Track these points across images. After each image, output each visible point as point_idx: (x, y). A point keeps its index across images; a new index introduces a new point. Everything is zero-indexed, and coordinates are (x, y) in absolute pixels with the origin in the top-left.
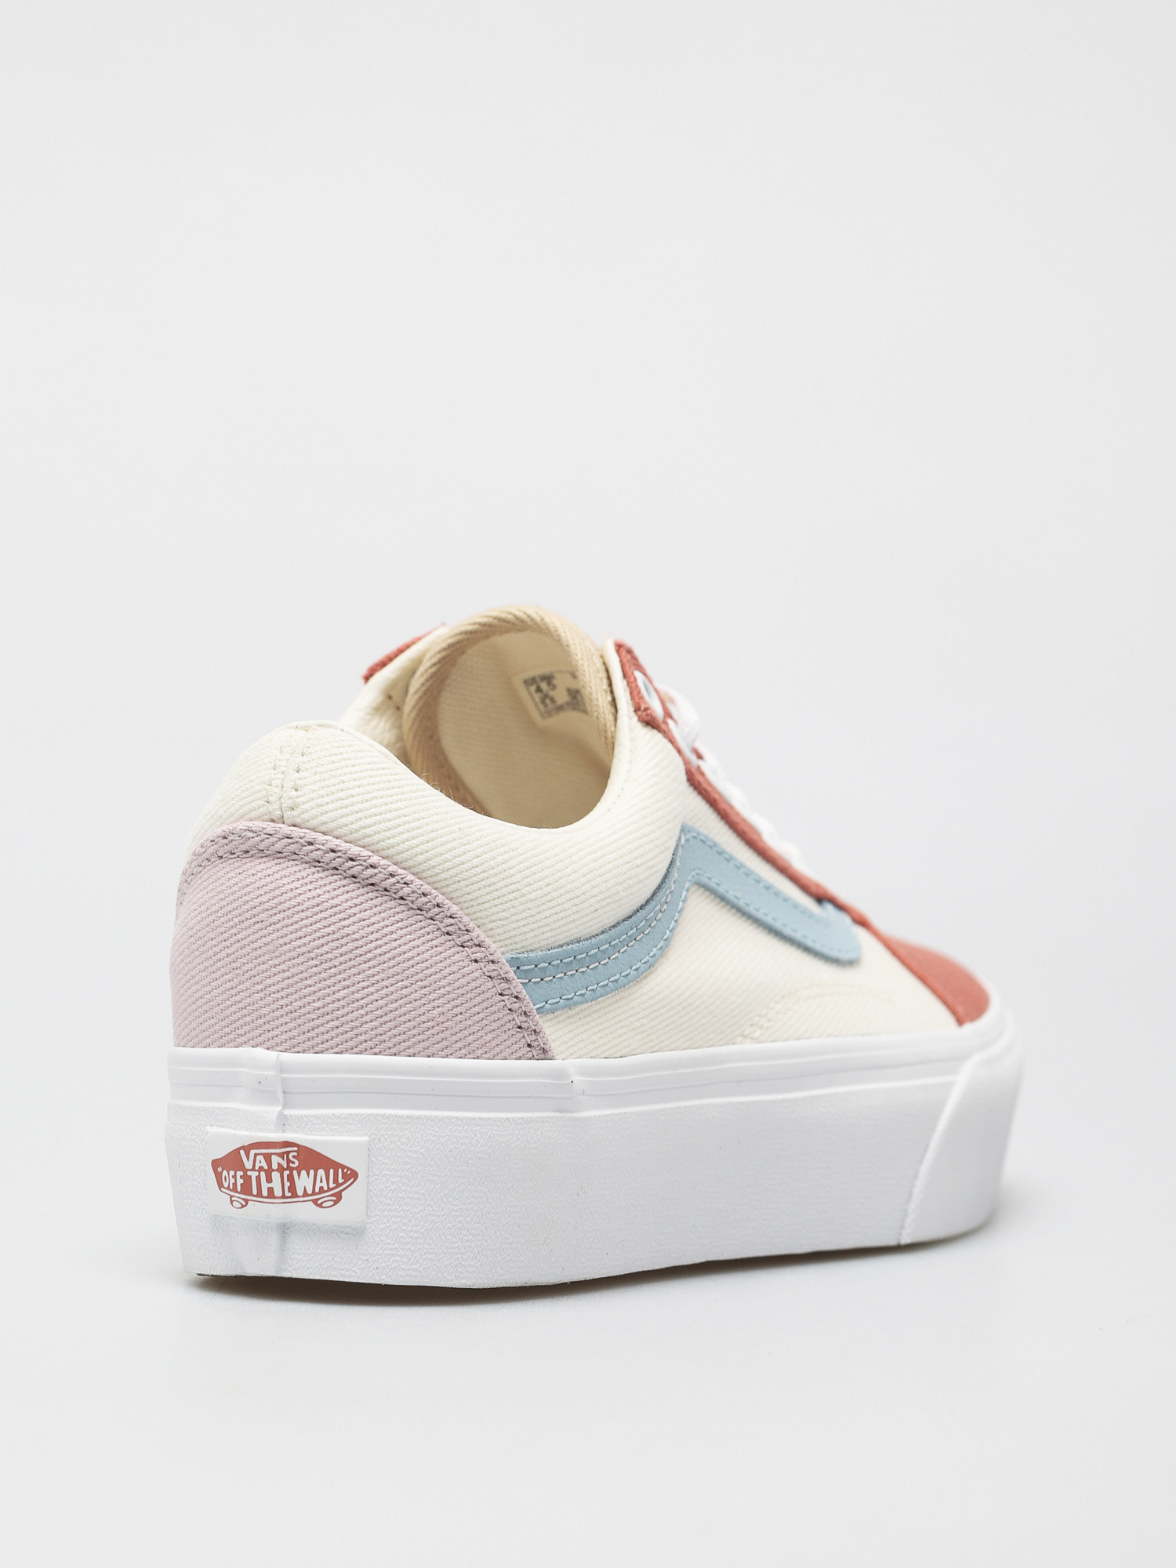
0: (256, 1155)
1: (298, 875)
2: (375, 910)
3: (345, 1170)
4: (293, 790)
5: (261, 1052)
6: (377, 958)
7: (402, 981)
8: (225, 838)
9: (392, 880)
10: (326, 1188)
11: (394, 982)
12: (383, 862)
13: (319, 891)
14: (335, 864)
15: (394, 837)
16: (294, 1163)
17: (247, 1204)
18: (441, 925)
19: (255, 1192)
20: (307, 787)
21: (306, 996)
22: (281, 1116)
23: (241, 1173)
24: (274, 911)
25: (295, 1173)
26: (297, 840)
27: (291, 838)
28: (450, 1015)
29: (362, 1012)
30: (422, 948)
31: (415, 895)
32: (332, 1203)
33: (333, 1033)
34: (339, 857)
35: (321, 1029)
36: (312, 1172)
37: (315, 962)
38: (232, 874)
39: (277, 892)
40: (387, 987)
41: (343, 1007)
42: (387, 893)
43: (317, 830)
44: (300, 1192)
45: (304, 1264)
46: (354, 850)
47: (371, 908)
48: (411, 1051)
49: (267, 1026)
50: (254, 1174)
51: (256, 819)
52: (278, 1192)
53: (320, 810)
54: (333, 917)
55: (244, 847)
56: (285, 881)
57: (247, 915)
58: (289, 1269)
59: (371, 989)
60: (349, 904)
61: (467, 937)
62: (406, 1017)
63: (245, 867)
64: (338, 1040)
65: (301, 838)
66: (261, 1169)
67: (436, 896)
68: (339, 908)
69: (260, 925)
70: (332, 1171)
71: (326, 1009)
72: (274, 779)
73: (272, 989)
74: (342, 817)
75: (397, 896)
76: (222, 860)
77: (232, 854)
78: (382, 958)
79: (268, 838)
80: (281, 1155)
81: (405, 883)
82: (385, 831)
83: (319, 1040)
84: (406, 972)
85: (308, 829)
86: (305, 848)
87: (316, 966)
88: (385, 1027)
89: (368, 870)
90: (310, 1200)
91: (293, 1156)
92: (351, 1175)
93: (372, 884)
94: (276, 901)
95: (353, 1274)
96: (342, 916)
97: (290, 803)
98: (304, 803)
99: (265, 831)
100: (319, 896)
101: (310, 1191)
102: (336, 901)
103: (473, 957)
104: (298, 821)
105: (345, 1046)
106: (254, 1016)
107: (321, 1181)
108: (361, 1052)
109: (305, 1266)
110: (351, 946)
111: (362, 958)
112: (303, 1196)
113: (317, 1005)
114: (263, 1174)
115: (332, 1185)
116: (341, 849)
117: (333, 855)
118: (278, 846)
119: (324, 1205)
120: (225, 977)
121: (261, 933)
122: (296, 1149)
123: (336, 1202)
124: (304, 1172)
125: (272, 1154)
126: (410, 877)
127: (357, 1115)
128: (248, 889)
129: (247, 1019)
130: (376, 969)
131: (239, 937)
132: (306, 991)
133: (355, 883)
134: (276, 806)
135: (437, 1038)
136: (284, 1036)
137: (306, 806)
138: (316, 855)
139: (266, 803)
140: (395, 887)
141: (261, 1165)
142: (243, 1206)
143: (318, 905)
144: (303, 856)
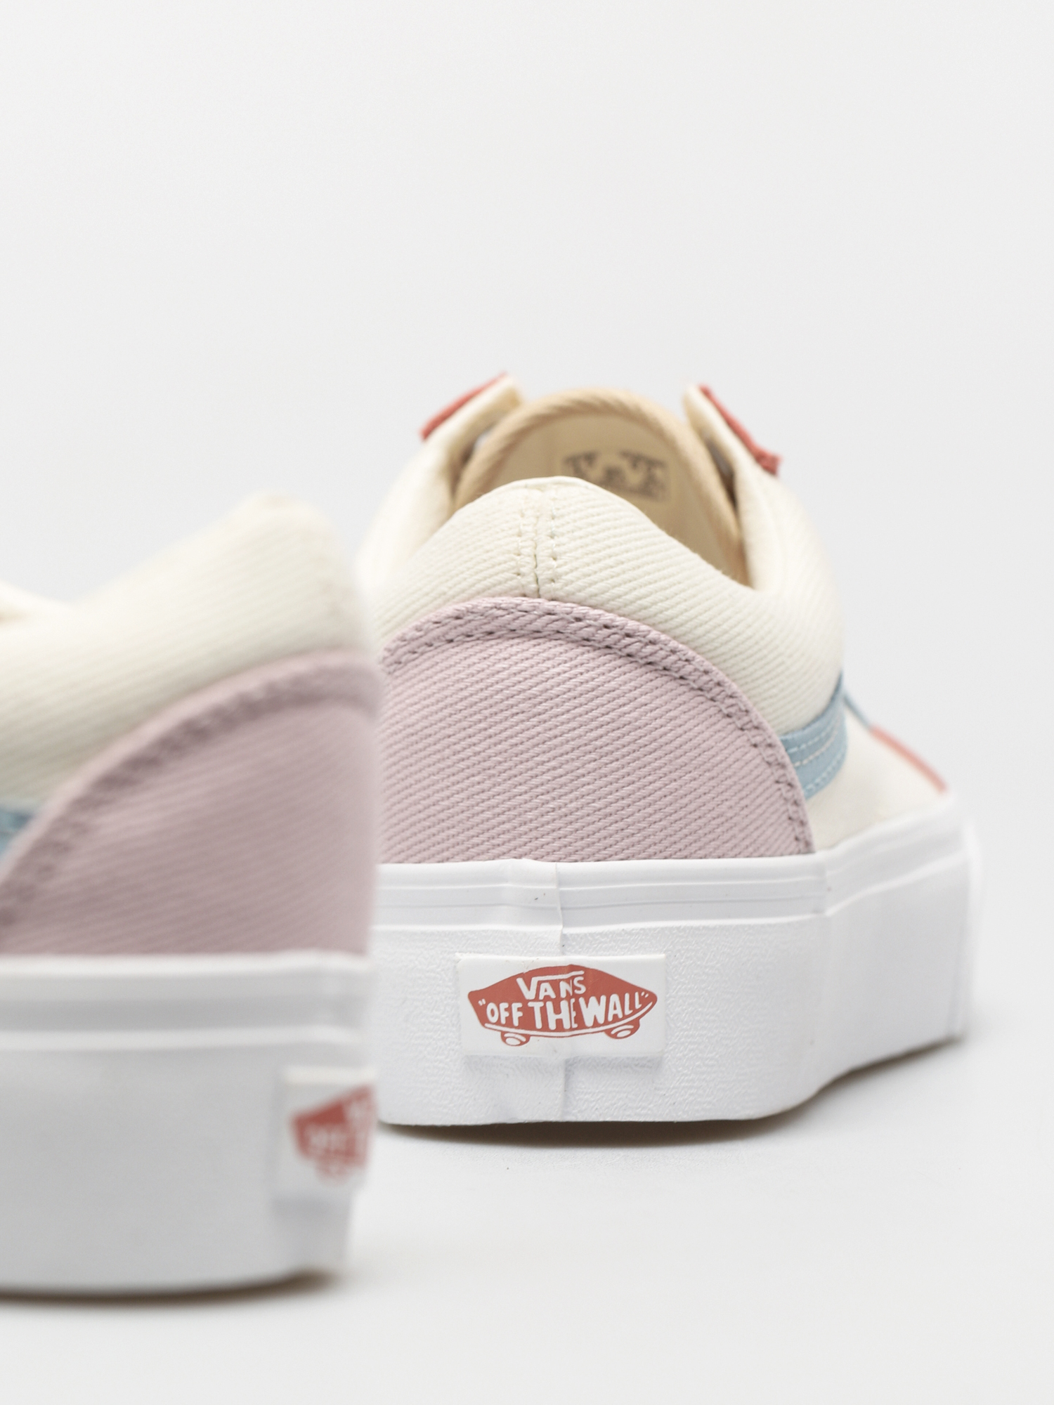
0: (539, 983)
1: (564, 657)
2: (656, 693)
3: (643, 994)
4: (551, 559)
5: (527, 863)
6: (663, 748)
7: (690, 772)
8: (458, 618)
9: (673, 658)
10: (620, 1016)
11: (682, 774)
12: (663, 637)
13: (592, 674)
14: (609, 641)
15: (672, 607)
16: (579, 989)
17: (528, 1040)
18: (723, 707)
19: (539, 1025)
20: (568, 555)
21: (583, 796)
22: (564, 937)
23: (520, 1005)
24: (539, 699)
25: (582, 1000)
26: (562, 616)
27: (554, 614)
28: (737, 809)
29: (649, 810)
30: (707, 734)
31: (697, 673)
32: (628, 1032)
33: (617, 837)
34: (614, 634)
35: (603, 833)
36: (603, 998)
37: (593, 756)
38: (474, 659)
39: (540, 678)
40: (675, 780)
41: (629, 806)
42: (667, 673)
43: (585, 604)
44: (589, 1021)
45: (592, 1105)
46: (631, 625)
47: (652, 690)
48: (702, 853)
49: (534, 834)
50: (537, 1006)
51: (500, 595)
52: (566, 1025)
53: (587, 580)
54: (611, 703)
55: (488, 628)
56: (549, 664)
57: (502, 706)
58: (574, 1111)
59: (658, 784)
60: (628, 687)
61: (746, 719)
62: (696, 813)
63: (491, 651)
64: (623, 844)
65: (567, 614)
66: (547, 998)
67: (717, 674)
68: (617, 692)
69: (521, 717)
70: (627, 996)
71: (608, 810)
72: (523, 547)
73: (540, 790)
74: (614, 587)
75: (677, 675)
76: (452, 644)
77: (469, 636)
78: (668, 748)
79: (523, 616)
80: (567, 981)
81: (687, 660)
82: (662, 601)
83: (601, 845)
84: (694, 762)
85: (574, 603)
86: (572, 625)
87: (595, 760)
88: (676, 826)
89: (648, 647)
90: (602, 1031)
91: (579, 982)
92: (650, 999)
93: (650, 663)
94: (540, 687)
95: (649, 1112)
96: (621, 701)
97: (549, 574)
98: (567, 573)
99: (519, 608)
100: (593, 679)
101: (601, 1020)
102: (613, 684)
103: (753, 741)
104: (561, 593)
105: (631, 850)
106: (516, 822)
107: (615, 1008)
108: (649, 857)
109: (593, 1107)
110: (633, 735)
111: (647, 749)
112: (593, 1027)
113: (597, 805)
114: (550, 1005)
115: (628, 1012)
116: (617, 623)
117: (606, 631)
118: (538, 624)
119: (619, 1035)
120: (472, 779)
121: (522, 726)
122: (582, 972)
123: (633, 1031)
124: (593, 1000)
125: (560, 980)
126: (691, 654)
127: (650, 929)
128: (501, 676)
129: (507, 826)
130: (663, 761)
131: (491, 731)
132: (584, 790)
133: (631, 662)
134: (531, 578)
135: (727, 836)
136: (557, 844)
137: (569, 577)
138: (585, 633)
139: (515, 576)
140: (677, 665)
141: (547, 994)
142: (522, 1043)
143: (593, 690)
144: (569, 635)
